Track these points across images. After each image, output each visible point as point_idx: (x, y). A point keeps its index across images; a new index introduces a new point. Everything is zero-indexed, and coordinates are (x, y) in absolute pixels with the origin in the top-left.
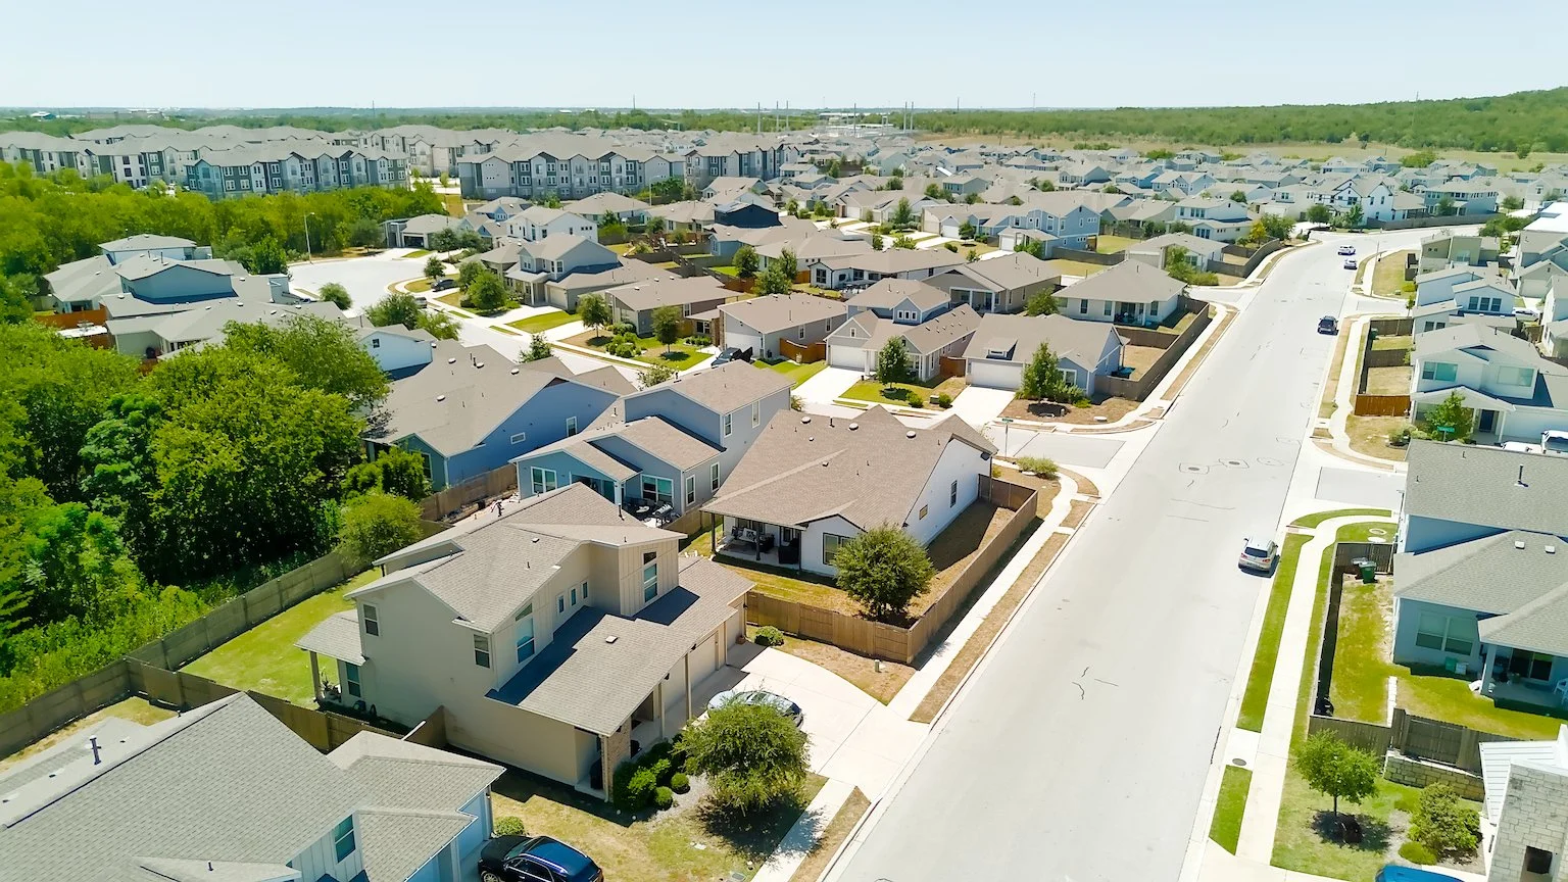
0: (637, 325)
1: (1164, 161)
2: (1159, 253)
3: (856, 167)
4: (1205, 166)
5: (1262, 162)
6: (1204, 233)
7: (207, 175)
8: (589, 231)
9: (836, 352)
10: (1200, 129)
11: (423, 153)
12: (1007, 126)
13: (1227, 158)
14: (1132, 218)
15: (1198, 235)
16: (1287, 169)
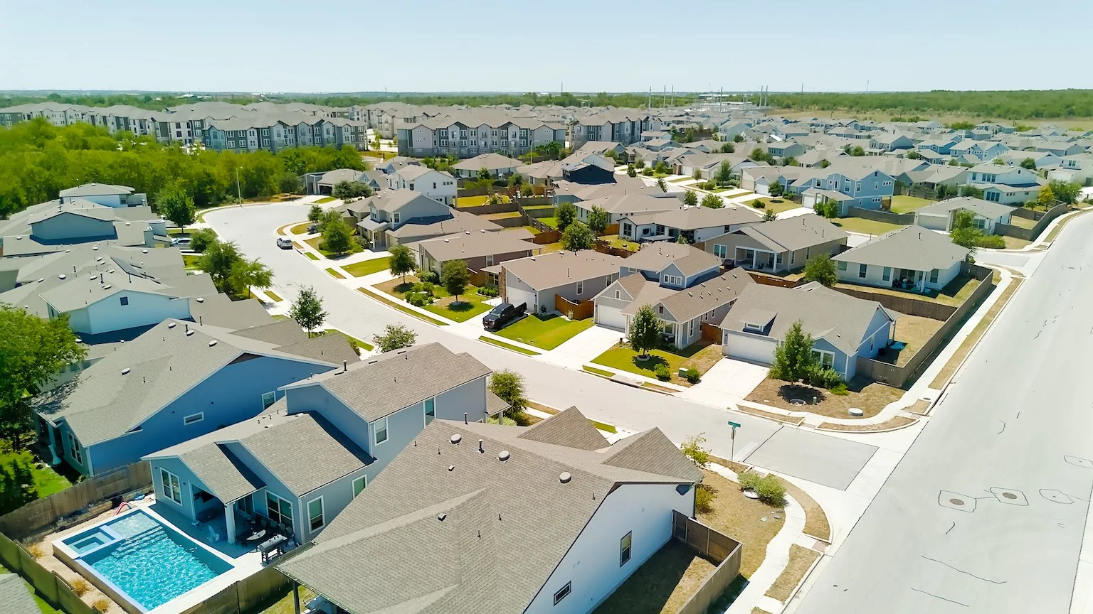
0: (440, 274)
1: (964, 131)
2: (947, 216)
3: (707, 134)
4: (1000, 136)
5: (1049, 133)
6: (994, 197)
7: (215, 137)
8: (450, 185)
9: (603, 312)
10: (998, 107)
11: (387, 122)
12: (841, 104)
13: (1020, 129)
14: (927, 180)
15: (988, 199)
16: (1073, 139)
